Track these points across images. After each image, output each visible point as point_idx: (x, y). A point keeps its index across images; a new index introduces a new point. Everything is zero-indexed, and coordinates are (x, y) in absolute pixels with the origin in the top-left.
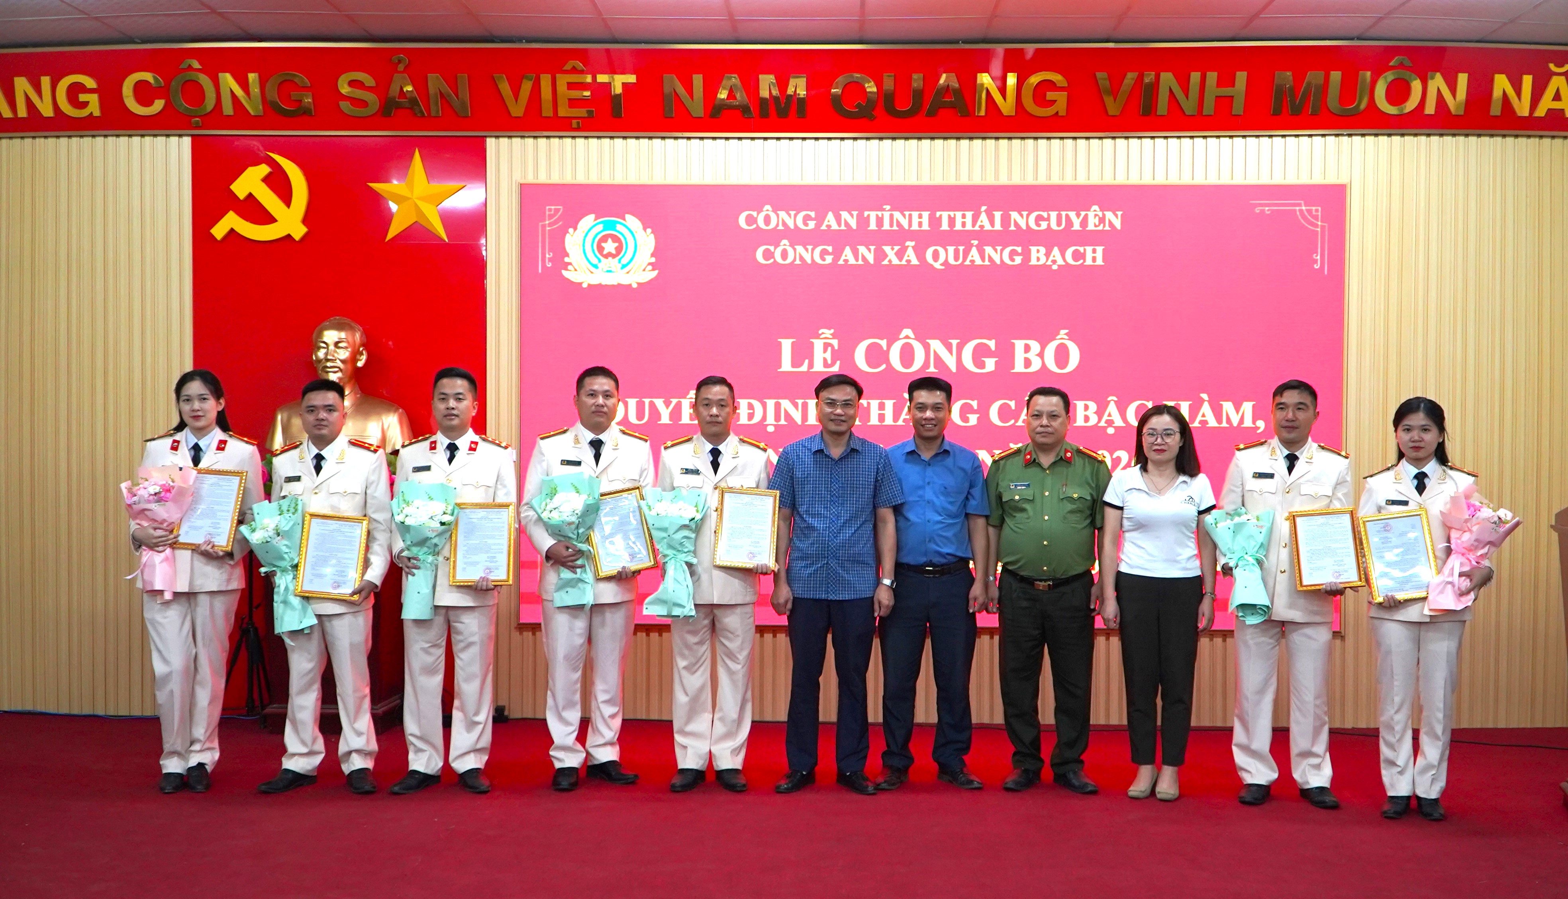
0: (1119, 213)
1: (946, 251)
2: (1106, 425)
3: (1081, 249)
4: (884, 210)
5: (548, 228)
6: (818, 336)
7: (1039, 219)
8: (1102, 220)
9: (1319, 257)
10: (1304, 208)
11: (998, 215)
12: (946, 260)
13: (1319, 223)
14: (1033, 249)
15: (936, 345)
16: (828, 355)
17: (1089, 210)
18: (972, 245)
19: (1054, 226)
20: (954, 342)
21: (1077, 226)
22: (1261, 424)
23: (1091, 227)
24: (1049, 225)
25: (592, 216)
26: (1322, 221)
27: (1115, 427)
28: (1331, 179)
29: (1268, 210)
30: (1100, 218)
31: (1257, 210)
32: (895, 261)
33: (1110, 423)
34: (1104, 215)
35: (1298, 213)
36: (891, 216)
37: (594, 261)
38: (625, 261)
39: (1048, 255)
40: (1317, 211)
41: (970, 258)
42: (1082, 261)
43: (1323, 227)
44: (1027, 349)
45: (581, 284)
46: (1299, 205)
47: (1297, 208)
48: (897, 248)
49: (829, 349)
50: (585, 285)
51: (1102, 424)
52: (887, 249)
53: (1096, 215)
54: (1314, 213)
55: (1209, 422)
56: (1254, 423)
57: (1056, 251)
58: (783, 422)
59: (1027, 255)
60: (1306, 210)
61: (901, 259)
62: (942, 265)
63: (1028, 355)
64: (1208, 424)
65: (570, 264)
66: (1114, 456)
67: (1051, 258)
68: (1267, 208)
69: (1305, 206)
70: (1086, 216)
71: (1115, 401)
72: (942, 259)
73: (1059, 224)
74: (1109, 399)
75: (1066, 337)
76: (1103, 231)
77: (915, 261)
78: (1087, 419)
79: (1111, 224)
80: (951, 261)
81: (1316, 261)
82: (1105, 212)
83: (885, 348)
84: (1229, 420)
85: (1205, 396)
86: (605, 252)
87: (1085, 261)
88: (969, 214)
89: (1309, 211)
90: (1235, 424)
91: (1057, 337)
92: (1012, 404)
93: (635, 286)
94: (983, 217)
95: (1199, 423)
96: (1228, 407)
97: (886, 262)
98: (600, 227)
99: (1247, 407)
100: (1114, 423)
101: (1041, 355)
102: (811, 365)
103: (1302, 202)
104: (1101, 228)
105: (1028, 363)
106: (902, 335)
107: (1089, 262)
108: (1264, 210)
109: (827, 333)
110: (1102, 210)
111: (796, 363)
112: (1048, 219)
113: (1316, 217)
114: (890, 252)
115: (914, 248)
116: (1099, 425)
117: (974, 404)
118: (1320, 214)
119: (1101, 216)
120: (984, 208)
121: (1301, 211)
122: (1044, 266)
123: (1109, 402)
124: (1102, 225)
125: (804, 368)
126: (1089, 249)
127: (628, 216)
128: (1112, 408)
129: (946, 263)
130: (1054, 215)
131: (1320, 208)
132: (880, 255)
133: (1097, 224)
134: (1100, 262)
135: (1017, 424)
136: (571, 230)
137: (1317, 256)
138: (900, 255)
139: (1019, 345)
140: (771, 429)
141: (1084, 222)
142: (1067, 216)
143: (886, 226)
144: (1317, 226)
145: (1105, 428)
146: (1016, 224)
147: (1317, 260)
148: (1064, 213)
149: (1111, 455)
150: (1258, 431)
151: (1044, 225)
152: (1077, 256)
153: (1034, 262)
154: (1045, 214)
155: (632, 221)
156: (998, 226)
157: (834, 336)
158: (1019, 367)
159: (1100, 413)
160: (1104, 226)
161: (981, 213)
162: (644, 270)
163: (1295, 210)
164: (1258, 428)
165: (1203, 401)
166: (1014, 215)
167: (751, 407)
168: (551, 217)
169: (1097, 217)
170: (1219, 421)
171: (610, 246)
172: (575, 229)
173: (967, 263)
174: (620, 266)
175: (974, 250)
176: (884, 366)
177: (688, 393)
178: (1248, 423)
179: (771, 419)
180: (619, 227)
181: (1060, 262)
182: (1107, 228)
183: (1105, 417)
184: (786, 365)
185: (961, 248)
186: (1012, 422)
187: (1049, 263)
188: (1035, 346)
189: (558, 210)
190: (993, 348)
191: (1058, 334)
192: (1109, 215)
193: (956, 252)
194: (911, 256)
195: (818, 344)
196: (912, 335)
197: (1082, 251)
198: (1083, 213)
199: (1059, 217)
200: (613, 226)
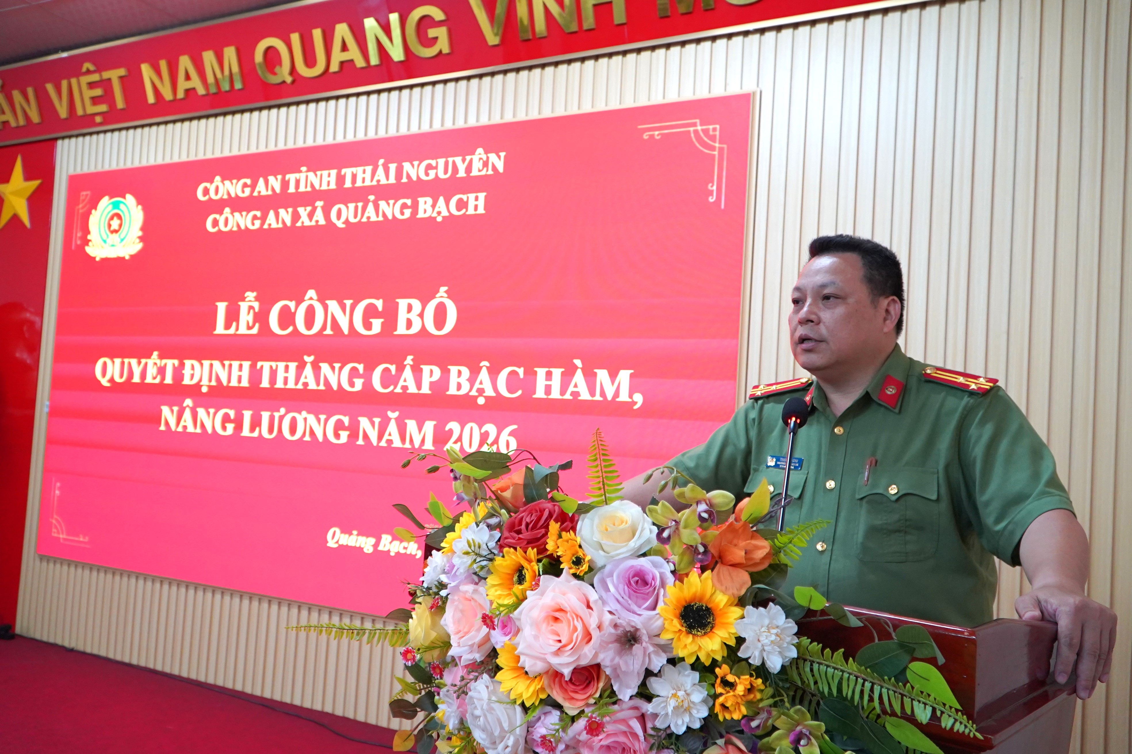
0: (503, 154)
1: (347, 207)
2: (477, 394)
3: (464, 197)
4: (301, 172)
5: (81, 211)
6: (243, 299)
7: (429, 167)
8: (486, 164)
9: (715, 188)
10: (699, 128)
11: (393, 167)
12: (347, 220)
13: (717, 145)
14: (421, 200)
15: (333, 305)
16: (250, 318)
17: (474, 154)
18: (369, 201)
19: (442, 176)
20: (348, 303)
21: (462, 174)
22: (638, 398)
23: (475, 173)
24: (436, 174)
25: (106, 198)
26: (720, 143)
27: (485, 397)
28: (734, 89)
29: (658, 135)
30: (484, 162)
31: (645, 136)
32: (307, 223)
33: (481, 391)
34: (488, 158)
35: (692, 135)
36: (307, 177)
37: (105, 237)
38: (122, 236)
39: (434, 206)
40: (714, 130)
41: (366, 215)
42: (464, 211)
43: (721, 150)
44: (410, 308)
45: (95, 258)
46: (694, 125)
47: (692, 129)
48: (309, 208)
49: (252, 311)
50: (97, 259)
51: (474, 393)
52: (301, 210)
53: (480, 159)
54: (711, 133)
55: (581, 393)
56: (631, 396)
57: (441, 200)
58: (214, 383)
59: (415, 207)
60: (703, 130)
61: (311, 220)
62: (343, 223)
63: (410, 316)
64: (580, 396)
65: (90, 241)
66: (483, 431)
67: (437, 209)
68: (657, 133)
69: (701, 125)
70: (471, 161)
71: (487, 367)
72: (343, 218)
73: (446, 172)
74: (481, 364)
75: (446, 295)
76: (486, 175)
77: (322, 222)
78: (459, 386)
79: (494, 168)
80: (352, 220)
81: (711, 193)
82: (489, 155)
83: (293, 310)
84: (603, 394)
85: (578, 362)
86: (112, 228)
87: (467, 211)
88: (369, 169)
89: (706, 132)
90: (609, 397)
91: (437, 295)
92: (393, 368)
93: (127, 258)
94: (380, 171)
95: (571, 395)
96: (602, 375)
97: (299, 224)
98: (111, 207)
99: (624, 376)
100: (484, 392)
101: (421, 315)
102: (237, 329)
103: (698, 121)
104: (483, 173)
105: (409, 324)
106: (307, 297)
107: (471, 211)
108: (653, 135)
109: (250, 295)
110: (486, 153)
111: (227, 326)
112: (436, 168)
113: (713, 138)
114: (304, 212)
115: (323, 208)
116: (470, 394)
117: (361, 367)
118: (717, 133)
119: (485, 159)
120: (381, 161)
121: (696, 132)
122: (430, 217)
123: (482, 367)
124: (485, 169)
125: (232, 331)
126: (472, 196)
127: (128, 196)
128: (484, 375)
129: (347, 222)
130: (441, 162)
131: (718, 127)
132: (296, 217)
133: (481, 168)
134: (481, 210)
135: (396, 391)
136: (93, 211)
137: (712, 186)
138: (311, 215)
139: (403, 303)
140: (204, 390)
141: (469, 169)
142: (454, 162)
143: (302, 189)
144: (713, 148)
145: (476, 397)
146: (408, 176)
147: (712, 191)
148: (451, 160)
149: (480, 429)
150: (635, 407)
151: (432, 174)
152: (462, 205)
153: (421, 215)
154: (433, 163)
155: (130, 199)
156: (392, 180)
157: (257, 299)
158: (401, 329)
159: (472, 381)
160: (487, 171)
161: (378, 166)
162: (134, 243)
163: (689, 132)
164: (636, 403)
165: (577, 368)
166: (407, 166)
167: (193, 368)
168: (83, 201)
169: (481, 161)
170: (592, 393)
171: (115, 224)
172: (96, 209)
173: (364, 220)
174: (119, 240)
175: (371, 207)
176: (291, 329)
177: (152, 354)
178: (624, 397)
179: (205, 382)
180: (122, 206)
181: (445, 213)
182: (490, 172)
183: (477, 386)
184: (220, 329)
185: (360, 205)
186: (391, 388)
187: (435, 215)
188: (417, 304)
189: (87, 195)
190: (380, 309)
191: (438, 291)
192: (493, 157)
193: (356, 208)
194: (319, 217)
195: (244, 306)
196: (315, 297)
197: (465, 200)
198: (468, 158)
199: (446, 164)
200: (116, 205)
